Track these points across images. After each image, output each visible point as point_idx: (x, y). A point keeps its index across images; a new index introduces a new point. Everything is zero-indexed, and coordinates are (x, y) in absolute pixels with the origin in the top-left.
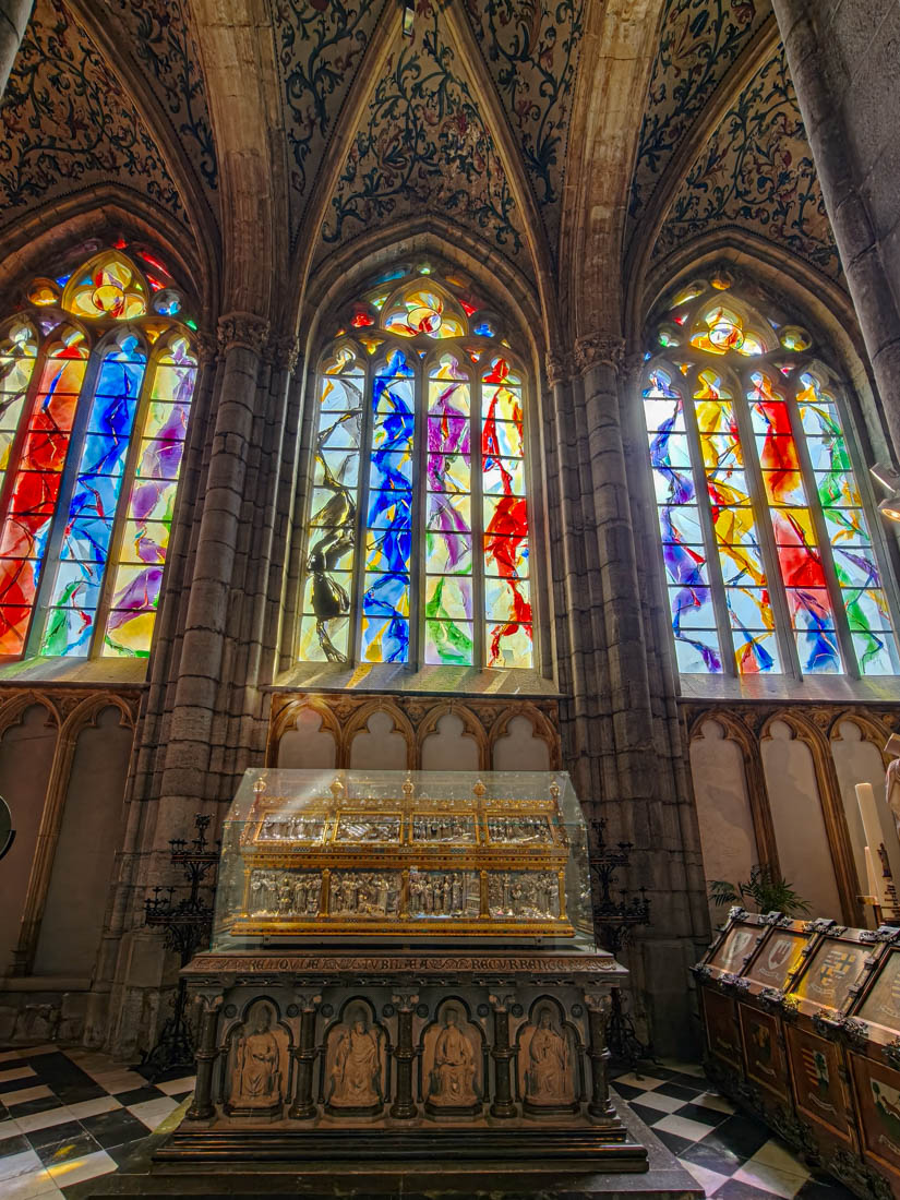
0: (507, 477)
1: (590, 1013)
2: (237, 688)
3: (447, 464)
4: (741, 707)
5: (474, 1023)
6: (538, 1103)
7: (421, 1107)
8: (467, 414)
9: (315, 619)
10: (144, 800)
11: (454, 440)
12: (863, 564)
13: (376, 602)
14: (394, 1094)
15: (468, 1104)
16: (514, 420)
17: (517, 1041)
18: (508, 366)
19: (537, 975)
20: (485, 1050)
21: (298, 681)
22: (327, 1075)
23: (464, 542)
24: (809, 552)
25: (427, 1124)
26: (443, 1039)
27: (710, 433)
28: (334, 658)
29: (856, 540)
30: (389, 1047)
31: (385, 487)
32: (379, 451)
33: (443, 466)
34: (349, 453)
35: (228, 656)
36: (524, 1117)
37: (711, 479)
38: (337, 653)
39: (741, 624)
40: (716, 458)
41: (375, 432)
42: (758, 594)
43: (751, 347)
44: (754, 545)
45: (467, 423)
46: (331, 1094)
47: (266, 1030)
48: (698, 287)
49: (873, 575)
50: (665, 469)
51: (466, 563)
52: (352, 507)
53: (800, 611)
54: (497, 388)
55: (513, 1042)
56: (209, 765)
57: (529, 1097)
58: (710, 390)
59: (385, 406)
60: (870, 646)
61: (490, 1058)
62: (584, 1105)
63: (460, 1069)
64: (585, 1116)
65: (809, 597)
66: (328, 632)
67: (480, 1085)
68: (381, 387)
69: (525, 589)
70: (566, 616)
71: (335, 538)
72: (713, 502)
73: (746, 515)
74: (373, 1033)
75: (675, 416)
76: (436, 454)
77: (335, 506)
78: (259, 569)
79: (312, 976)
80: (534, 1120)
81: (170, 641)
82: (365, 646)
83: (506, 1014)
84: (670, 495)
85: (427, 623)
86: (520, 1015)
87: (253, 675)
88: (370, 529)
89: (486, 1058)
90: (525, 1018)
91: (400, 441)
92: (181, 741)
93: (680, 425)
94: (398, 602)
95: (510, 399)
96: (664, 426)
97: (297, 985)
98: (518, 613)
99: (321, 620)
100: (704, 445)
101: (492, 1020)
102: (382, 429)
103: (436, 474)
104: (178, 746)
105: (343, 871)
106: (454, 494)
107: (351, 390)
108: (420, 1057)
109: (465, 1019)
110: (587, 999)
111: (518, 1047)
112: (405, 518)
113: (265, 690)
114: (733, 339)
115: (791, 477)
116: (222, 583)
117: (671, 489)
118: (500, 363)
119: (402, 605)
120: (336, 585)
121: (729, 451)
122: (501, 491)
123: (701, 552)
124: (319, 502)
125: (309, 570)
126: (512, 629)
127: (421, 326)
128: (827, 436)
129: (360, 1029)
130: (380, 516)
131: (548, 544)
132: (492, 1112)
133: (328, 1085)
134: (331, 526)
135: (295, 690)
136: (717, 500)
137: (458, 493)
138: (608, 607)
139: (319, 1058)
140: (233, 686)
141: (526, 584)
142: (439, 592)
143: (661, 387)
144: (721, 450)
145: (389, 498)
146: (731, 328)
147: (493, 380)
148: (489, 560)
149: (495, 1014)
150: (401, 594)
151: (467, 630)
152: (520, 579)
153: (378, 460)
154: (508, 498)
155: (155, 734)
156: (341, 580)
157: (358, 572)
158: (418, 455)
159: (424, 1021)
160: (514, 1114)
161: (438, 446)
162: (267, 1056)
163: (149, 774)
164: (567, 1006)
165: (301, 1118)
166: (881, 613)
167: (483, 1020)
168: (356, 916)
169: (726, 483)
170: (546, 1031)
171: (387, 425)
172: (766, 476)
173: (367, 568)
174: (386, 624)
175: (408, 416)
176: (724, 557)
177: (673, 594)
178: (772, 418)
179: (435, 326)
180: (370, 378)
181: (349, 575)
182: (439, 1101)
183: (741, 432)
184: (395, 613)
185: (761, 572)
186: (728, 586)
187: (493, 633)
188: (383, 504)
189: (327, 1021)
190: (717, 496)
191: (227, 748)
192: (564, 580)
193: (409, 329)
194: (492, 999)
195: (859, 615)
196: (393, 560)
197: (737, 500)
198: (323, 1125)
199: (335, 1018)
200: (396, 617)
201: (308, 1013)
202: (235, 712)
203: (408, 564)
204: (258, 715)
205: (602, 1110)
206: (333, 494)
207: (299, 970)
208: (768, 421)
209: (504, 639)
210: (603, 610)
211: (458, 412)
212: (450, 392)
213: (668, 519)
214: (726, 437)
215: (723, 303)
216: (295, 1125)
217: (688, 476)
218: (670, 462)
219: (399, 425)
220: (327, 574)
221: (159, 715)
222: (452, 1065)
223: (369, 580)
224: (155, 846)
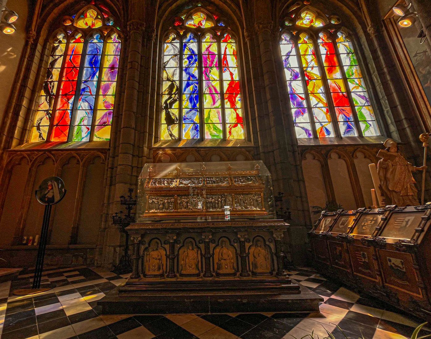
0: (231, 74)
1: (275, 241)
2: (141, 148)
3: (210, 71)
4: (321, 148)
5: (232, 245)
6: (257, 272)
7: (214, 274)
8: (216, 53)
9: (166, 125)
10: (111, 185)
11: (212, 62)
12: (363, 97)
13: (187, 119)
14: (204, 270)
15: (231, 272)
16: (234, 54)
17: (249, 251)
18: (230, 36)
19: (256, 227)
20: (237, 255)
21: (161, 145)
22: (180, 264)
23: (217, 97)
24: (343, 95)
25: (217, 279)
26: (221, 251)
27: (305, 55)
28: (173, 138)
29: (360, 89)
30: (201, 254)
31: (189, 79)
32: (186, 67)
34: (175, 68)
35: (137, 137)
36: (252, 277)
37: (306, 71)
39: (318, 120)
40: (307, 63)
41: (184, 61)
42: (325, 110)
43: (318, 24)
44: (322, 93)
45: (217, 56)
46: (181, 271)
47: (157, 249)
48: (298, 4)
49: (367, 101)
50: (288, 68)
51: (218, 103)
52: (177, 87)
53: (340, 115)
54: (227, 44)
55: (247, 252)
56: (132, 173)
57: (254, 270)
58: (304, 40)
59: (187, 52)
60: (367, 126)
61: (239, 257)
62: (275, 273)
63: (228, 261)
64: (275, 276)
65: (343, 110)
66: (171, 130)
67: (235, 267)
68: (185, 46)
69: (240, 112)
70: (255, 119)
71: (172, 98)
72: (307, 78)
73: (320, 83)
74: (195, 250)
75: (292, 50)
76: (206, 67)
77: (171, 87)
78: (146, 108)
79: (172, 229)
80: (256, 277)
81: (116, 133)
82: (184, 133)
83: (244, 242)
84: (291, 77)
86: (249, 242)
87: (145, 143)
88: (184, 94)
89: (237, 257)
90: (251, 243)
91: (193, 64)
92: (122, 165)
93: (294, 52)
94: (195, 118)
95: (231, 47)
96: (288, 54)
97: (167, 232)
98: (238, 120)
99: (168, 125)
100: (303, 59)
101: (239, 244)
102: (186, 60)
103: (206, 74)
104: (121, 167)
105: (182, 196)
107: (175, 47)
108: (213, 258)
109: (229, 244)
110: (274, 236)
111: (249, 253)
112: (196, 90)
113: (150, 148)
114: (312, 21)
115: (335, 68)
116: (133, 112)
117: (291, 75)
118: (227, 35)
119: (196, 119)
120: (173, 113)
121: (312, 61)
122: (230, 79)
123: (303, 96)
124: (166, 86)
125: (163, 109)
126: (236, 126)
127: (198, 24)
128: (348, 54)
129: (191, 248)
130: (187, 90)
131: (247, 95)
132: (241, 275)
133: (180, 267)
134: (170, 94)
135: (161, 148)
136: (308, 78)
137: (214, 80)
138: (271, 114)
139: (176, 258)
140: (139, 147)
141: (240, 110)
142: (209, 114)
143: (286, 40)
144: (309, 61)
145: (190, 83)
146: (311, 18)
147: (225, 41)
148: (227, 102)
149: (240, 242)
150: (196, 116)
151: (220, 127)
152: (238, 109)
153: (186, 70)
154: (232, 81)
155: (113, 164)
156: (174, 111)
157: (180, 109)
158: (200, 68)
159: (214, 245)
160: (249, 275)
161: (206, 65)
162: (158, 258)
163: (111, 177)
164: (266, 239)
165: (171, 278)
166: (370, 114)
167: (236, 244)
168: (187, 211)
169: (311, 72)
170: (259, 248)
171: (188, 58)
172: (326, 68)
173: (183, 107)
174: (191, 126)
175: (195, 55)
176: (311, 98)
177: (293, 111)
178: (327, 48)
179: (203, 24)
180: (181, 43)
181: (178, 110)
182: (221, 272)
183: (316, 54)
184: (194, 122)
185: (325, 102)
186: (313, 108)
187: (229, 127)
188: (188, 85)
189: (178, 246)
190: (308, 76)
191: (138, 167)
192: (254, 107)
193: (194, 25)
194: (239, 236)
195: (362, 114)
196: (192, 104)
197: (315, 78)
198: (179, 280)
199: (181, 245)
201: (172, 243)
202: (140, 156)
203: (198, 105)
204: (148, 157)
205: (281, 274)
206: (170, 83)
207: (167, 227)
209: (233, 129)
210: (269, 115)
211: (213, 53)
212: (210, 46)
213: (290, 85)
214: (311, 56)
215: (308, 9)
216: (169, 280)
217: (298, 70)
218: (290, 66)
219: (192, 58)
220: (169, 110)
221: (114, 157)
222: (225, 260)
223: (184, 111)
224: (115, 200)
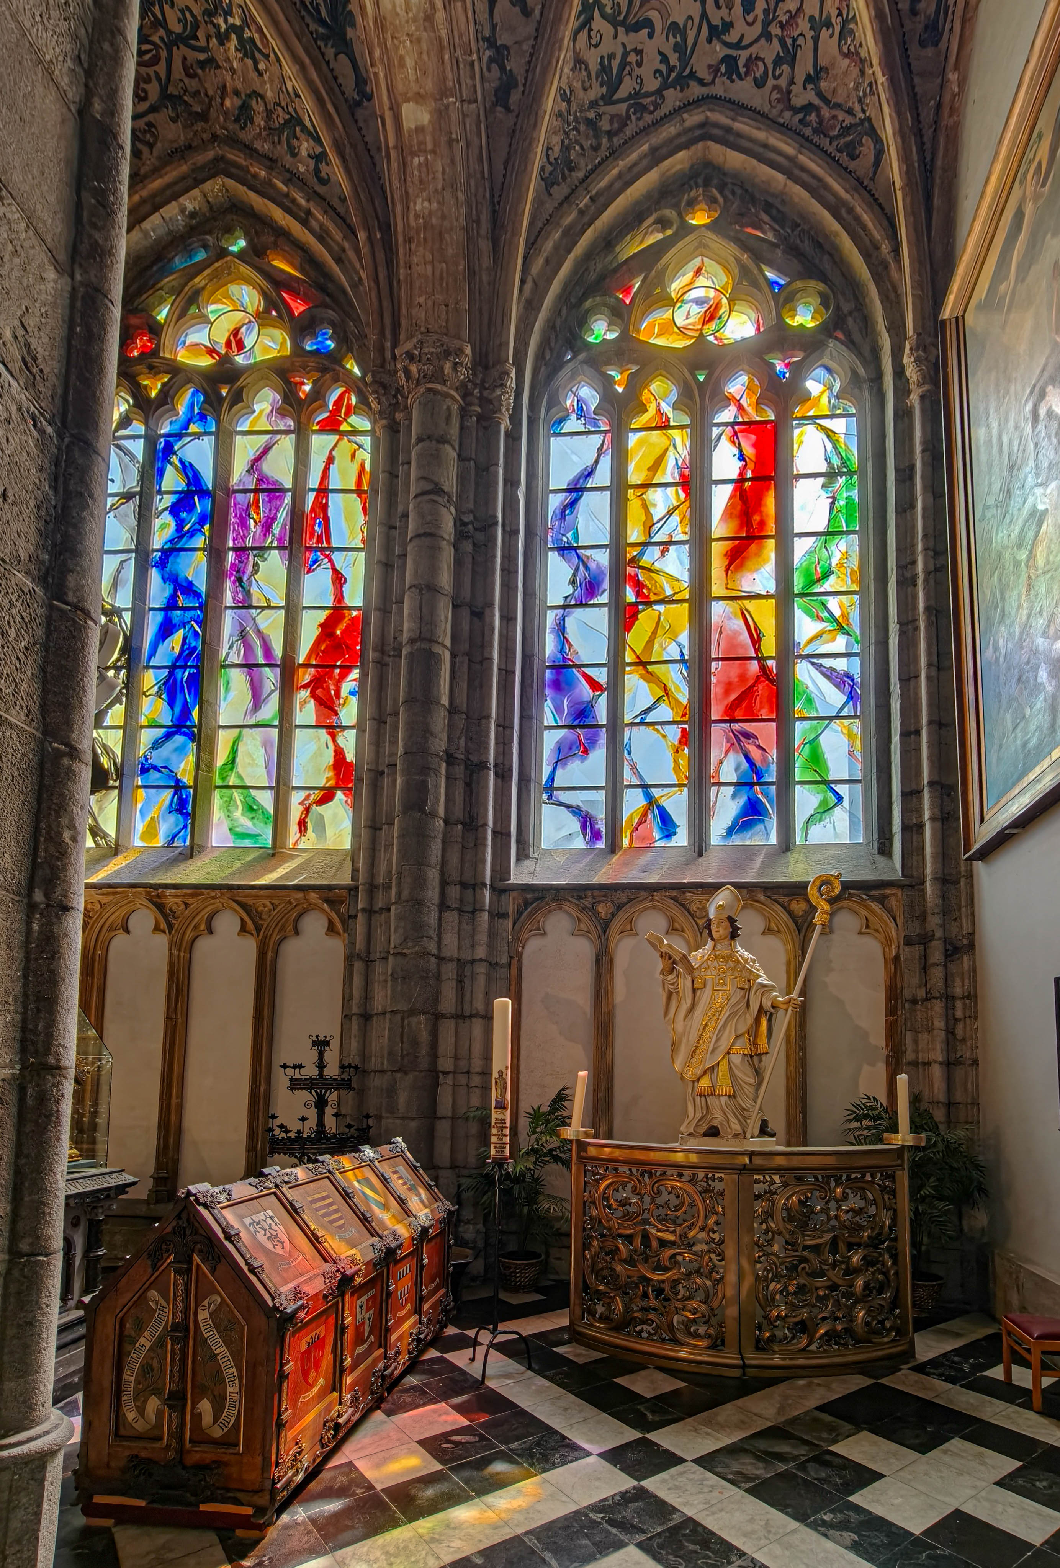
0: (339, 579)
3: (256, 565)
8: (288, 485)
11: (267, 527)
12: (840, 680)
13: (155, 768)
16: (359, 492)
18: (354, 400)
23: (270, 677)
24: (763, 668)
27: (646, 486)
28: (102, 842)
29: (840, 644)
31: (171, 605)
32: (162, 550)
33: (250, 567)
34: (123, 557)
37: (634, 561)
38: (105, 835)
39: (641, 777)
40: (649, 526)
41: (157, 523)
42: (674, 733)
43: (739, 327)
44: (682, 661)
45: (288, 499)
48: (663, 223)
49: (851, 697)
50: (564, 550)
51: (270, 709)
52: (125, 634)
53: (731, 755)
54: (337, 437)
58: (659, 412)
60: (824, 802)
65: (747, 735)
66: (95, 809)
68: (169, 450)
69: (348, 742)
72: (630, 596)
73: (681, 615)
75: (597, 462)
76: (241, 551)
82: (140, 826)
84: (570, 590)
85: (217, 794)
88: (148, 667)
91: (192, 534)
93: (603, 476)
94: (182, 766)
95: (353, 456)
96: (576, 480)
98: (337, 775)
100: (634, 507)
102: (167, 518)
103: (240, 580)
106: (263, 608)
107: (127, 459)
112: (195, 648)
114: (711, 315)
115: (760, 548)
117: (573, 582)
118: (341, 398)
119: (185, 769)
120: (103, 747)
121: (670, 513)
122: (330, 602)
123: (601, 676)
126: (327, 796)
127: (228, 344)
128: (831, 475)
130: (162, 648)
136: (638, 594)
137: (269, 607)
141: (352, 734)
142: (234, 751)
143: (581, 413)
144: (658, 512)
145: (175, 620)
146: (712, 294)
147: (331, 426)
148: (303, 703)
150: (186, 755)
151: (266, 799)
152: (344, 728)
153: (162, 564)
154: (338, 611)
156: (109, 737)
157: (130, 730)
158: (215, 553)
161: (244, 538)
166: (851, 753)
169: (657, 565)
171: (174, 510)
172: (718, 550)
173: (144, 721)
174: (167, 795)
175: (204, 493)
176: (633, 680)
177: (550, 740)
178: (749, 451)
179: (248, 343)
180: (150, 440)
181: (120, 732)
184: (178, 781)
185: (685, 701)
186: (632, 724)
187: (301, 803)
188: (166, 630)
190: (638, 586)
193: (211, 352)
195: (816, 759)
196: (178, 709)
197: (669, 592)
200: (178, 786)
203: (195, 713)
208: (742, 458)
209: (314, 808)
211: (275, 482)
212: (266, 451)
213: (561, 629)
214: (671, 491)
215: (702, 249)
217: (602, 559)
218: (577, 538)
219: (191, 508)
223: (146, 738)
